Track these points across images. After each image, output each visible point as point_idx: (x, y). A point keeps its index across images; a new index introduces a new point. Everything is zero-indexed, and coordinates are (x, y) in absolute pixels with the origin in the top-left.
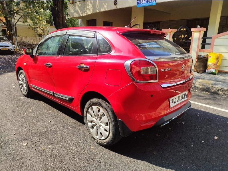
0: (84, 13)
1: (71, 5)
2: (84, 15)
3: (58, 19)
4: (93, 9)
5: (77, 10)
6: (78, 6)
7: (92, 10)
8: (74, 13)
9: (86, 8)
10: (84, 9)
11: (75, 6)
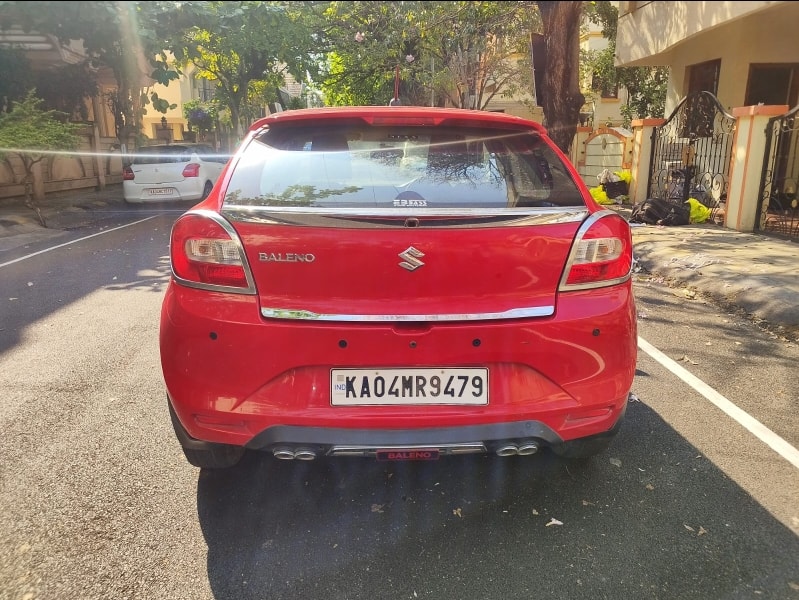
0: (663, 39)
1: (629, 18)
2: (660, 51)
3: (550, 76)
4: (688, 22)
5: (643, 35)
6: (648, 18)
7: (684, 27)
8: (632, 45)
9: (669, 22)
10: (665, 28)
11: (638, 22)
